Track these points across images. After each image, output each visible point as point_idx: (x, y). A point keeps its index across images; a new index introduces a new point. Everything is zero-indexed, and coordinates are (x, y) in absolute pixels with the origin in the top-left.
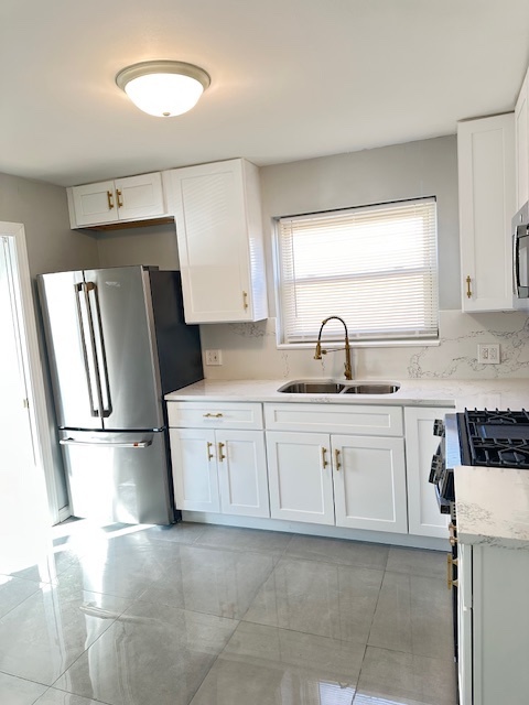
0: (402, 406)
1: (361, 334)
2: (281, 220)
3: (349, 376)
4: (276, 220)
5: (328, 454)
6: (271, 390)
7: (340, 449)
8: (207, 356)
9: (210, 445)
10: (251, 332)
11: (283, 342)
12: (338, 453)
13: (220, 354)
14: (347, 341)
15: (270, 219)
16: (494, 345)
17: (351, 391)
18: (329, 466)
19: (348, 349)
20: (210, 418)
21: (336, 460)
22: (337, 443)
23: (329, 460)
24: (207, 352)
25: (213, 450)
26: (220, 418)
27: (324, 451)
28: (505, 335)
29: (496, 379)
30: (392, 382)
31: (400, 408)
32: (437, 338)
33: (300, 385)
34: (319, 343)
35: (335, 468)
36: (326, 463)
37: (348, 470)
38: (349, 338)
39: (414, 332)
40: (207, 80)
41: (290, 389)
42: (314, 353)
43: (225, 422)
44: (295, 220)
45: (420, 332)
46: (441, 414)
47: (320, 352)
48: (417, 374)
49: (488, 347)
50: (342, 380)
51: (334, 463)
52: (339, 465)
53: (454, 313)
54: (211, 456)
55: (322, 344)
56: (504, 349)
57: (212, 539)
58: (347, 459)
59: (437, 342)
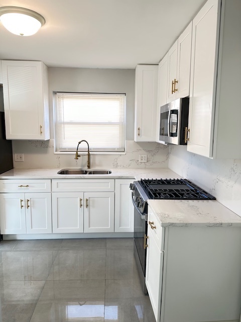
0: (115, 179)
1: (93, 149)
2: (57, 93)
3: (89, 167)
4: (55, 93)
5: (82, 201)
6: (54, 173)
7: (88, 199)
8: (16, 157)
9: (22, 201)
10: (41, 146)
11: (56, 151)
12: (87, 200)
13: (23, 156)
14: (89, 151)
15: (52, 92)
16: (145, 155)
17: (90, 173)
18: (82, 207)
19: (89, 155)
20: (22, 187)
21: (86, 204)
22: (87, 196)
23: (82, 204)
24: (16, 155)
25: (23, 203)
26: (28, 187)
27: (81, 200)
28: (149, 151)
29: (145, 168)
30: (108, 169)
31: (114, 180)
32: (124, 151)
33: (66, 171)
34: (77, 152)
35: (85, 207)
36: (81, 205)
37: (91, 207)
38: (90, 150)
39: (115, 149)
40: (44, 22)
41: (62, 173)
42: (75, 156)
43: (30, 189)
44: (65, 95)
45: (118, 149)
46: (132, 182)
47: (78, 156)
48: (116, 166)
49: (143, 155)
50: (86, 169)
51: (85, 205)
52: (87, 206)
53: (131, 142)
54: (22, 206)
55: (78, 153)
56: (148, 157)
57: (22, 246)
58: (91, 203)
59: (124, 153)
